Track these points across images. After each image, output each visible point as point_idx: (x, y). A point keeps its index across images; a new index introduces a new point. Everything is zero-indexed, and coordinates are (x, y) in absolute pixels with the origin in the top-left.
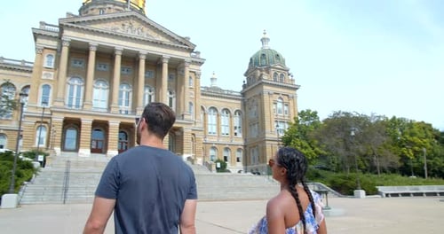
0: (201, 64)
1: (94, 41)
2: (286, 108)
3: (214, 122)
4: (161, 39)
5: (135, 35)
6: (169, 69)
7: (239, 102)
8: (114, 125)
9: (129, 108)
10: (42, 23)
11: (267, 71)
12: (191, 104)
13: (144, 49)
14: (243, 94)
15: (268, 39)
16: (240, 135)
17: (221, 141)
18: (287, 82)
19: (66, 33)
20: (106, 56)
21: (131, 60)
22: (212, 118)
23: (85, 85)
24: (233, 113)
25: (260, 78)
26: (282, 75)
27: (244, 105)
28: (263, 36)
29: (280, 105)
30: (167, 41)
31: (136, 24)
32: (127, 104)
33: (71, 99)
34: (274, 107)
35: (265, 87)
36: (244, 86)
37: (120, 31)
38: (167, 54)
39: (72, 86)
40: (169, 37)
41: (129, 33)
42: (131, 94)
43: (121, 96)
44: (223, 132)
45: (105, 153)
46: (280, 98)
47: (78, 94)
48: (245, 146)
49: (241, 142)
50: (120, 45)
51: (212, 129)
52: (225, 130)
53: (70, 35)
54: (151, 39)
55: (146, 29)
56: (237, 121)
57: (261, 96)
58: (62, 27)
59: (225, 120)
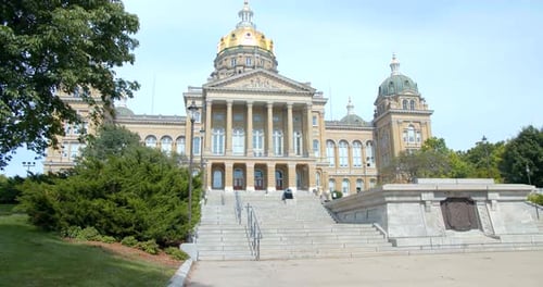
0: (324, 103)
1: (230, 98)
2: (418, 135)
3: (346, 155)
4: (284, 88)
5: (263, 88)
6: (293, 111)
7: (371, 132)
8: (250, 166)
9: (262, 150)
10: (189, 88)
11: (396, 99)
12: (316, 141)
13: (271, 100)
14: (375, 124)
15: (398, 65)
16: (373, 165)
17: (353, 173)
18: (418, 108)
19: (209, 95)
20: (240, 108)
21: (260, 109)
22: (343, 151)
23: (226, 135)
24: (364, 144)
25: (389, 106)
26: (412, 102)
27: (376, 135)
28: (391, 61)
29: (411, 133)
30: (289, 89)
31: (262, 78)
32: (260, 147)
33: (215, 146)
34: (404, 135)
35: (393, 116)
36: (375, 116)
37: (250, 87)
38: (291, 100)
39: (216, 136)
40: (291, 85)
41: (258, 88)
42: (263, 138)
43: (255, 140)
44: (354, 163)
45: (245, 189)
46: (411, 126)
47: (221, 142)
48: (378, 177)
49: (375, 173)
50: (251, 99)
51: (343, 161)
52: (357, 161)
53: (211, 96)
54: (276, 90)
55: (270, 81)
56: (369, 152)
57: (389, 125)
58: (205, 91)
59: (356, 152)
